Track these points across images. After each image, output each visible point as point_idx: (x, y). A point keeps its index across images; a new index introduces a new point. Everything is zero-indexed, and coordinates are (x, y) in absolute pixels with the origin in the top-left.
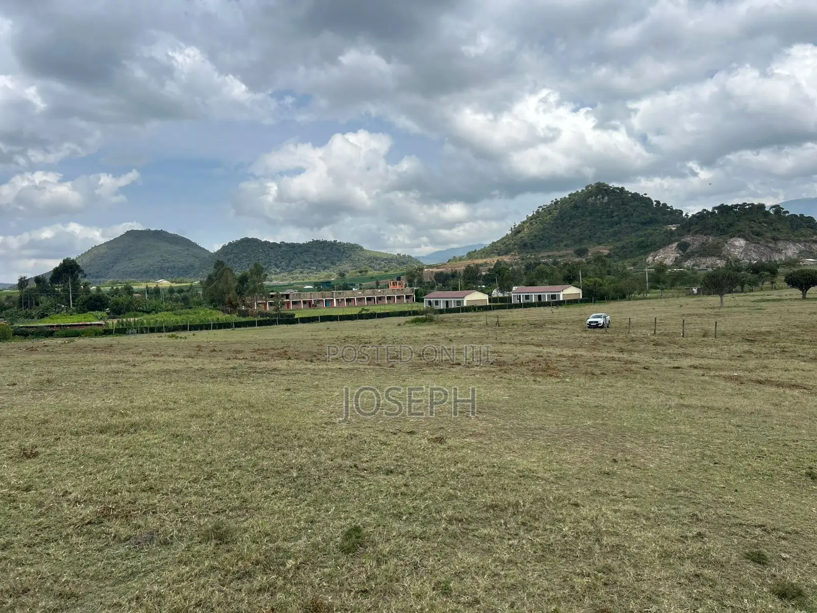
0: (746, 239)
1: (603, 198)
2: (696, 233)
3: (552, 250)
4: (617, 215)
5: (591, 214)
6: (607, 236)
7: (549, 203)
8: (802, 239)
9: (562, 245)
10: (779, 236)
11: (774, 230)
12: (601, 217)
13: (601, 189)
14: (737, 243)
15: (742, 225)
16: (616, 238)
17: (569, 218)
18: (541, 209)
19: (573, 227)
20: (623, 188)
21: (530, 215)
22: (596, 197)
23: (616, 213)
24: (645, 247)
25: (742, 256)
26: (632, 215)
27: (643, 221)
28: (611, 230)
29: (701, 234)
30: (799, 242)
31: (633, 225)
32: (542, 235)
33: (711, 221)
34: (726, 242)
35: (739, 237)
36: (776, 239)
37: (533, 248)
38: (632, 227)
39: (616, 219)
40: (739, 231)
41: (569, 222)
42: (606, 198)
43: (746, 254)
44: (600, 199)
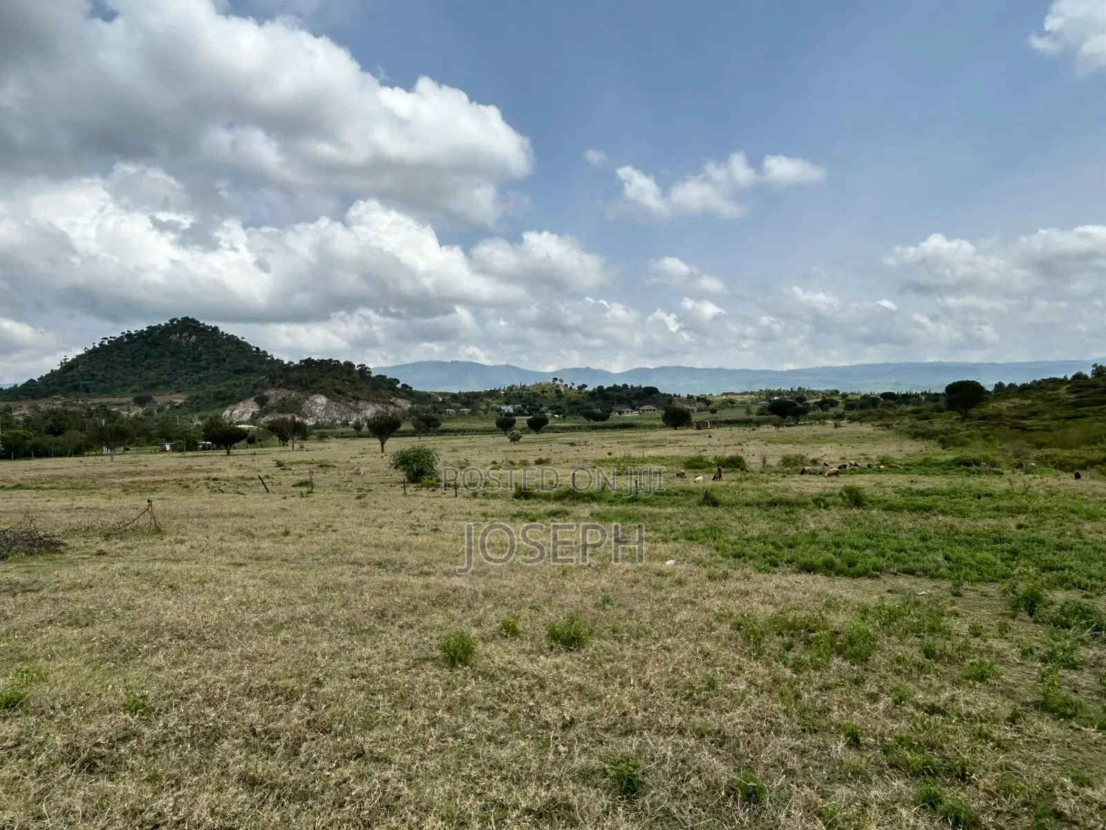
0: (328, 397)
1: (190, 337)
2: (280, 386)
3: (114, 397)
4: (206, 359)
5: (173, 354)
6: (189, 383)
7: (118, 335)
8: (380, 400)
9: (129, 390)
10: (359, 396)
11: (356, 389)
12: (184, 360)
13: (188, 325)
14: (318, 401)
15: (325, 382)
16: (200, 386)
17: (143, 357)
18: (106, 343)
19: (147, 368)
20: (216, 328)
21: (90, 348)
22: (181, 334)
23: (204, 357)
24: (223, 399)
25: (323, 414)
26: (224, 360)
27: (237, 368)
28: (196, 376)
29: (285, 388)
30: (378, 402)
31: (222, 372)
32: (103, 375)
33: (295, 375)
34: (308, 399)
35: (321, 393)
36: (357, 399)
37: (87, 391)
38: (222, 375)
39: (203, 363)
40: (321, 388)
41: (143, 362)
42: (194, 337)
43: (327, 413)
44: (186, 337)
